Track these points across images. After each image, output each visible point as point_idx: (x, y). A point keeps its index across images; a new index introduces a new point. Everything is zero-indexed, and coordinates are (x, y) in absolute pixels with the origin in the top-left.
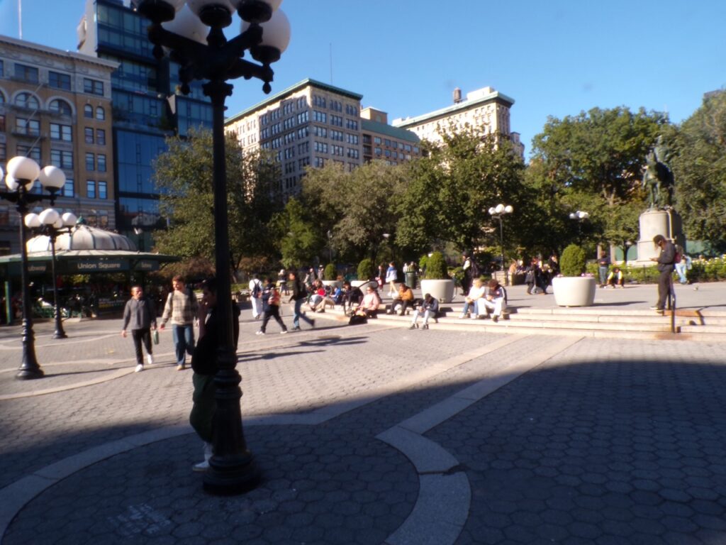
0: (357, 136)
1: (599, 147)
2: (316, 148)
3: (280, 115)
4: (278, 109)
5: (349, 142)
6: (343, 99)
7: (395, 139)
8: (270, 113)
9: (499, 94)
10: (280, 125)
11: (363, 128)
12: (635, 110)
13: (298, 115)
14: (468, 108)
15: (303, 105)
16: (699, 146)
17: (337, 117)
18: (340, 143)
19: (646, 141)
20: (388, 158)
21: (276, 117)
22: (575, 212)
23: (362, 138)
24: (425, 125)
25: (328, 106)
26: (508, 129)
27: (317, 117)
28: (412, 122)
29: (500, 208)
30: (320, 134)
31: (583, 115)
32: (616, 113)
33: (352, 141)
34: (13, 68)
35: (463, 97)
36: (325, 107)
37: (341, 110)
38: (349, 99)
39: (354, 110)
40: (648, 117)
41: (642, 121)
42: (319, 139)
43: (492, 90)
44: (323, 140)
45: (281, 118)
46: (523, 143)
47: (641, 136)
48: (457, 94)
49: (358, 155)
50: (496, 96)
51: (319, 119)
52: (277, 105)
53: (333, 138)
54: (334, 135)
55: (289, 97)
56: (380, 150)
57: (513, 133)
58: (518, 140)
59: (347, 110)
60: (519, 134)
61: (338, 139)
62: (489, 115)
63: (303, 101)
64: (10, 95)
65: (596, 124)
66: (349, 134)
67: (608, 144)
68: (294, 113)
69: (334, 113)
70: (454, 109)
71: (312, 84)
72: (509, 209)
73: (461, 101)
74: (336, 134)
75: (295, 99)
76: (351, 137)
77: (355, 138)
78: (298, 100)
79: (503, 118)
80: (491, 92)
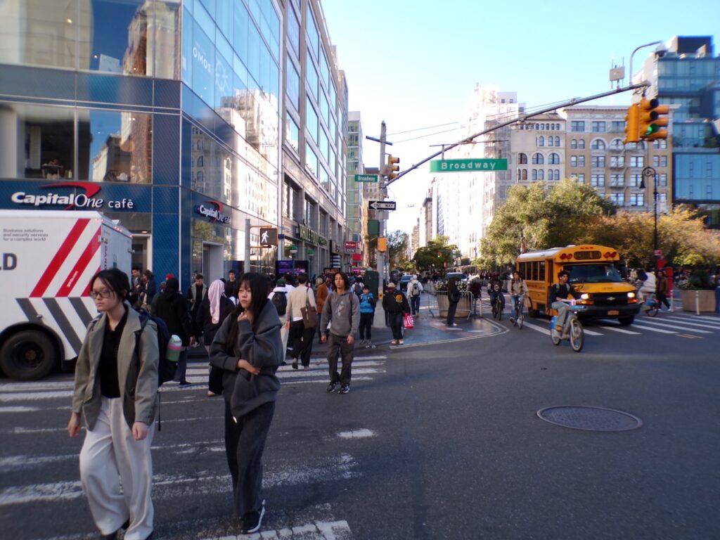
34: (611, 124)
64: (609, 142)
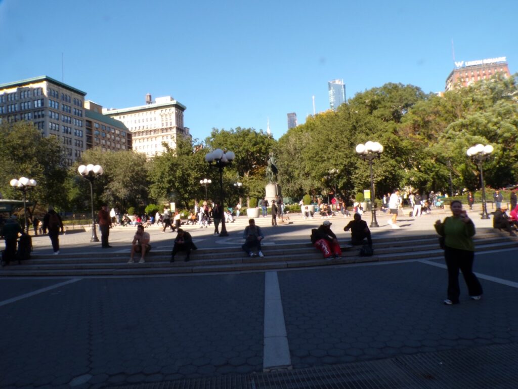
0: (82, 121)
1: (241, 148)
2: (50, 127)
3: (16, 98)
4: (15, 93)
5: (76, 125)
6: (72, 94)
7: (109, 126)
8: (6, 95)
9: (177, 102)
10: (16, 106)
11: (86, 116)
12: (258, 131)
13: (34, 101)
14: (157, 108)
15: (39, 94)
16: (285, 156)
17: (67, 106)
18: (68, 125)
19: (263, 148)
20: (104, 138)
21: (13, 99)
22: (236, 183)
23: (85, 123)
24: (126, 116)
25: (60, 97)
26: (182, 125)
27: (51, 104)
28: (116, 112)
29: (206, 181)
30: (53, 117)
31: (233, 131)
32: (249, 131)
33: (78, 124)
35: (152, 100)
36: (58, 98)
37: (70, 102)
38: (76, 94)
39: (80, 102)
40: (264, 135)
41: (261, 137)
42: (53, 120)
43: (172, 99)
44: (56, 121)
45: (18, 101)
46: (191, 134)
47: (261, 144)
48: (149, 98)
49: (82, 134)
50: (175, 103)
51: (53, 106)
52: (14, 90)
53: (64, 121)
54: (64, 118)
55: (27, 86)
56: (98, 132)
57: (185, 128)
58: (188, 133)
59: (75, 102)
60: (189, 129)
61: (67, 122)
62: (170, 115)
63: (40, 91)
65: (240, 136)
66: (76, 119)
67: (246, 148)
68: (31, 99)
69: (65, 103)
70: (147, 108)
71: (47, 79)
72: (210, 181)
73: (151, 103)
74: (66, 118)
75: (32, 88)
76: (77, 121)
77: (80, 122)
78: (34, 89)
79: (179, 118)
80: (171, 100)
